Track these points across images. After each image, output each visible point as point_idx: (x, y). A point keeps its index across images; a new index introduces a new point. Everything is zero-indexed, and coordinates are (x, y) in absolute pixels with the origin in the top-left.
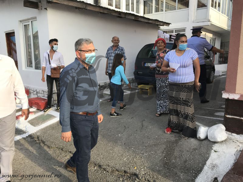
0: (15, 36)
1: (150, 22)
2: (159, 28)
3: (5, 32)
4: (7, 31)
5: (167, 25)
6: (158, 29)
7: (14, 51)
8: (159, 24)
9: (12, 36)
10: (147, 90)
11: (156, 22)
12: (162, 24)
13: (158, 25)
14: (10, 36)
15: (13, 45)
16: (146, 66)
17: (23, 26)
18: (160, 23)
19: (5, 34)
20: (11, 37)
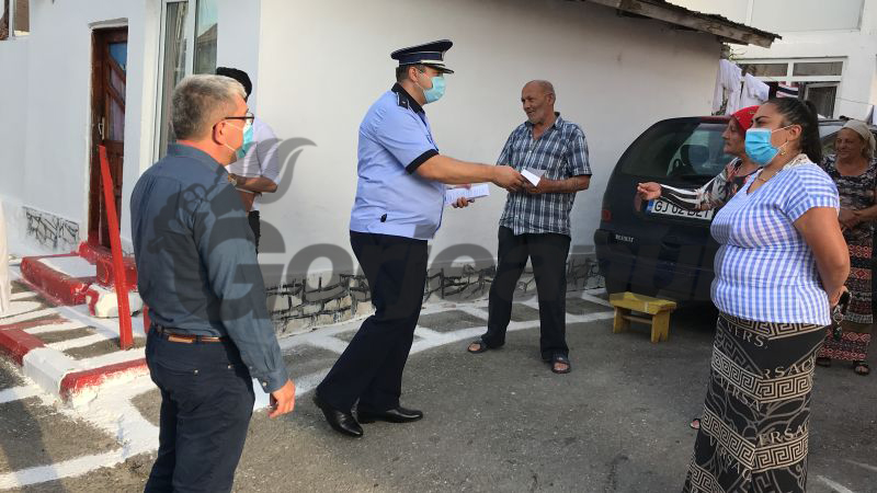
0: (126, 42)
1: (689, 23)
2: (722, 53)
3: (92, 25)
4: (100, 23)
5: (763, 42)
6: (722, 57)
7: (117, 101)
8: (725, 33)
9: (116, 43)
10: (649, 317)
11: (716, 25)
12: (738, 35)
13: (720, 39)
14: (108, 42)
15: (114, 78)
16: (653, 211)
17: (165, 6)
18: (733, 30)
19: (89, 32)
20: (113, 47)
